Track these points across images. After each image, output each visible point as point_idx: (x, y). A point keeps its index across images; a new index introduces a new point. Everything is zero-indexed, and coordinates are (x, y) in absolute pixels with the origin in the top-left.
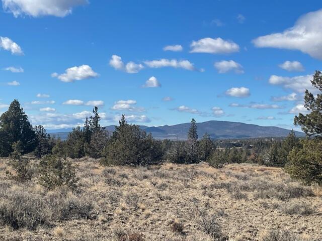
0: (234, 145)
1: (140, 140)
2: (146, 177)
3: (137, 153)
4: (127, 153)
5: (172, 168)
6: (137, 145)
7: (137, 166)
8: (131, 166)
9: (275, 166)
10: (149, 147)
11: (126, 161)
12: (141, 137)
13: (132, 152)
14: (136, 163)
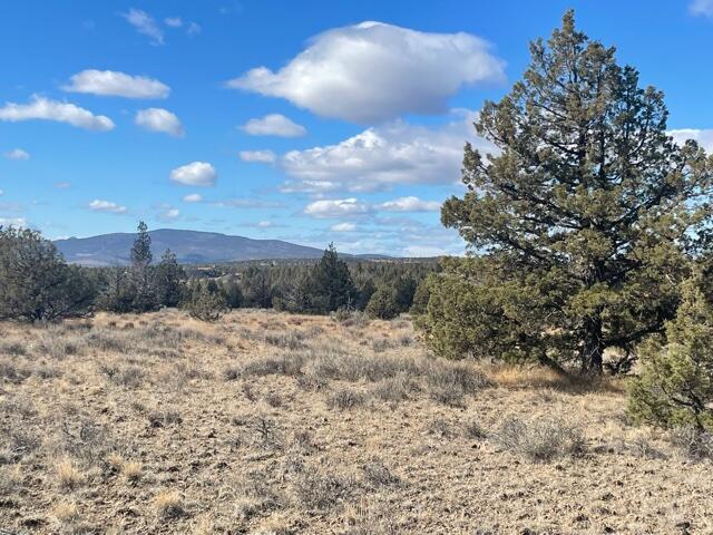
0: (207, 273)
1: (42, 263)
2: (70, 350)
3: (36, 293)
4: (12, 293)
5: (114, 324)
6: (35, 273)
7: (37, 321)
8: (20, 321)
9: (306, 313)
10: (62, 280)
11: (10, 311)
12: (45, 256)
13: (24, 289)
14: (34, 316)
